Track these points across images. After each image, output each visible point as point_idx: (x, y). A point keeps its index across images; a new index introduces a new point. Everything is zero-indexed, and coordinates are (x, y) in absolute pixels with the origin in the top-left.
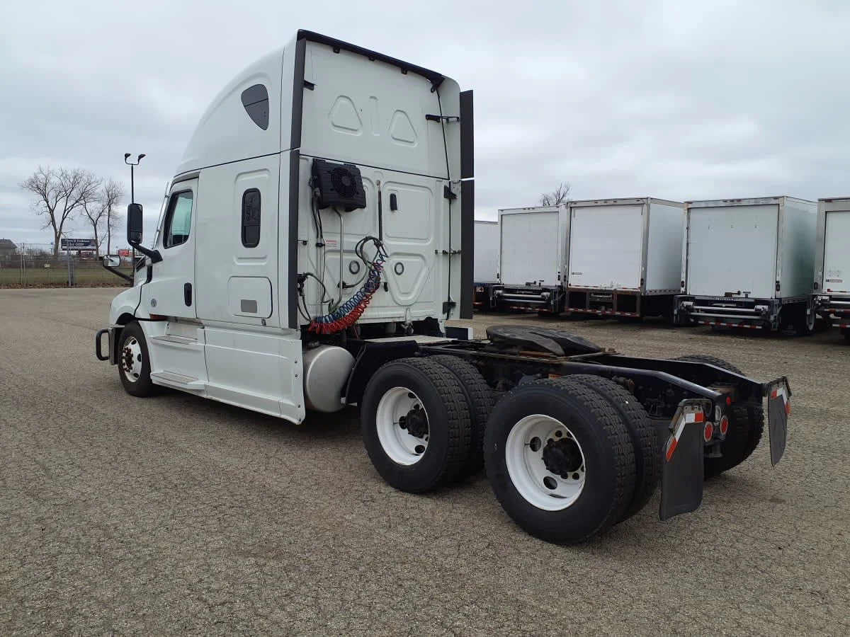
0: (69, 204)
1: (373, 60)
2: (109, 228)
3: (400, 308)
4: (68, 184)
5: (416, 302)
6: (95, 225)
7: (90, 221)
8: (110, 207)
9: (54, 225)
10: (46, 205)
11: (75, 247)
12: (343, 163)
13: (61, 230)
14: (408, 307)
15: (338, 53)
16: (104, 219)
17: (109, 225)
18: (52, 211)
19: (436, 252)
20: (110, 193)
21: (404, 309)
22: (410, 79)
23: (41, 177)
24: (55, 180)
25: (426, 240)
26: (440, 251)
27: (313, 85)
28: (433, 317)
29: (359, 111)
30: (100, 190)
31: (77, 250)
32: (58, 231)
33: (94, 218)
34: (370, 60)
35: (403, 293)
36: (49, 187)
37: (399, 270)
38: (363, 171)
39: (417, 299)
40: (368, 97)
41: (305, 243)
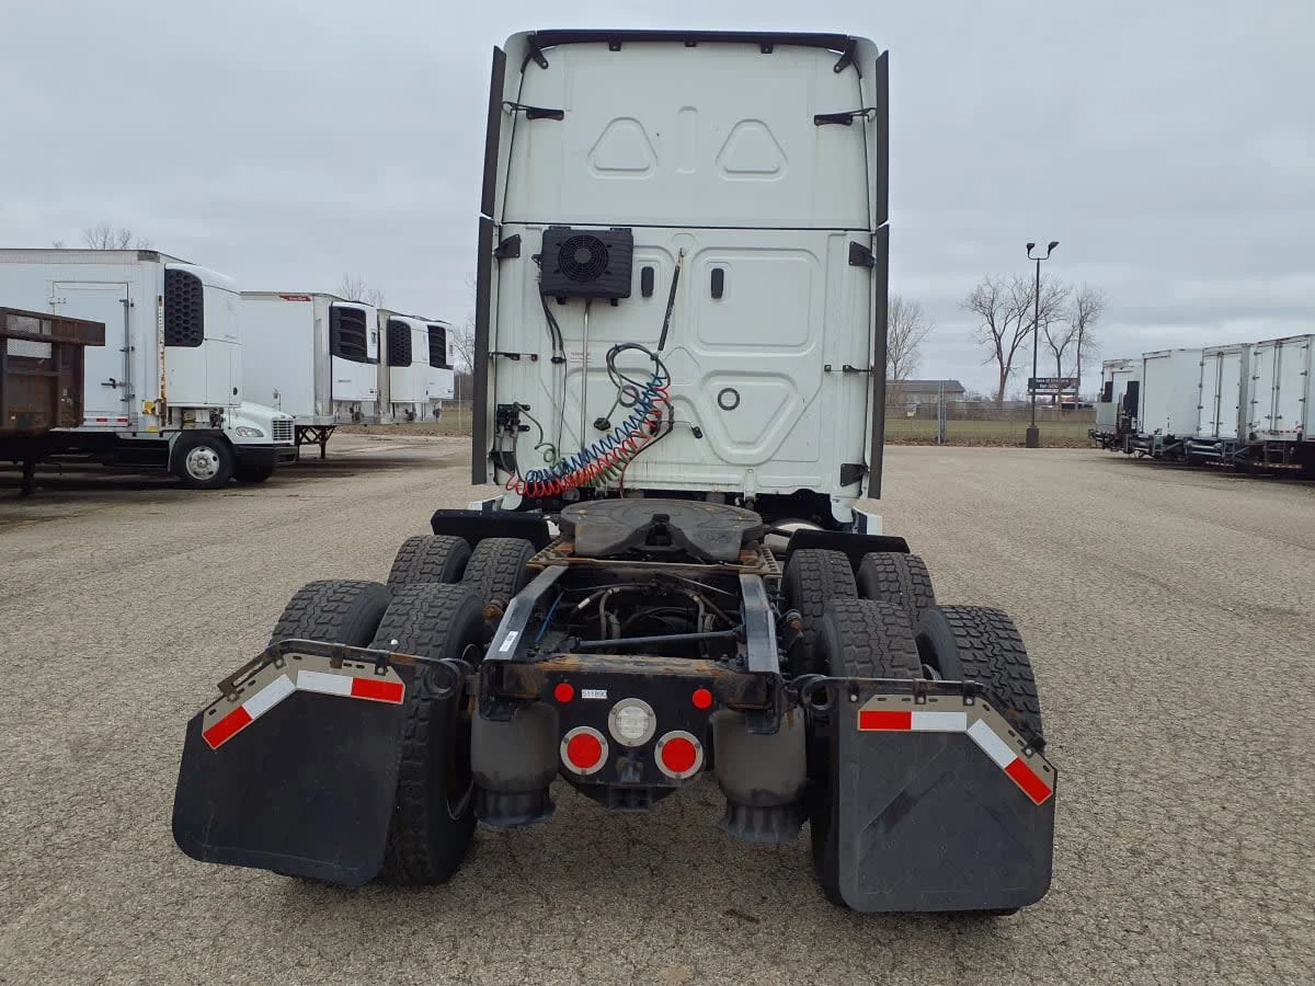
0: (1023, 327)
1: (694, 46)
2: (1079, 361)
3: (731, 467)
4: (1022, 298)
5: (769, 460)
6: (1058, 357)
7: (1051, 349)
8: (1082, 327)
9: (1000, 359)
10: (991, 328)
11: (1048, 391)
12: (608, 228)
13: (1009, 364)
14: (750, 467)
15: (618, 50)
16: (1072, 347)
17: (1079, 355)
18: (998, 338)
19: (827, 369)
20: (1084, 306)
21: (742, 471)
22: (781, 58)
23: (987, 290)
24: (1005, 294)
25: (799, 346)
26: (837, 367)
27: (561, 112)
28: (817, 491)
29: (652, 135)
30: (1069, 304)
31: (1049, 394)
32: (1005, 366)
33: (1059, 345)
34: (688, 46)
35: (739, 443)
36: (997, 303)
37: (729, 401)
38: (639, 236)
39: (774, 454)
40: (677, 110)
41: (535, 357)
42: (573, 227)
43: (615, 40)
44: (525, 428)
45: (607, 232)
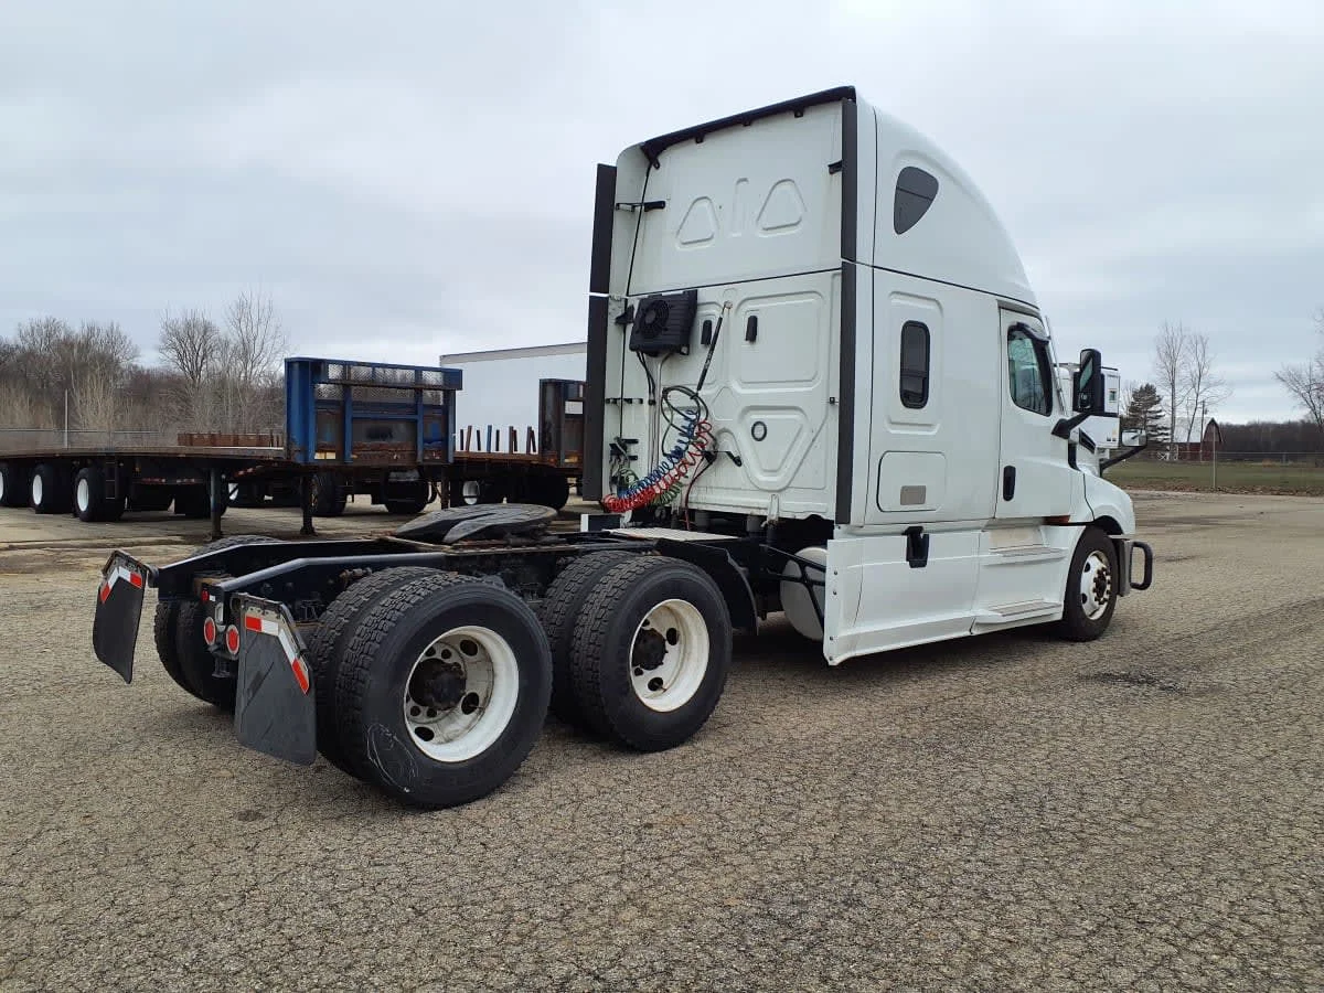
3: (761, 493)
5: (787, 487)
12: (681, 292)
14: (776, 493)
19: (832, 401)
21: (768, 496)
25: (810, 381)
27: (664, 203)
28: (824, 517)
29: (717, 208)
34: (746, 126)
35: (766, 471)
37: (759, 433)
38: (703, 296)
39: (790, 482)
40: (735, 182)
41: (641, 401)
42: (663, 294)
43: (698, 134)
44: (634, 458)
45: (679, 295)
